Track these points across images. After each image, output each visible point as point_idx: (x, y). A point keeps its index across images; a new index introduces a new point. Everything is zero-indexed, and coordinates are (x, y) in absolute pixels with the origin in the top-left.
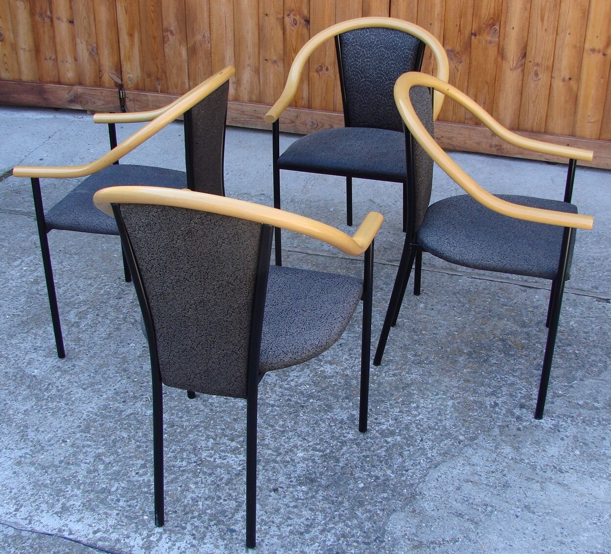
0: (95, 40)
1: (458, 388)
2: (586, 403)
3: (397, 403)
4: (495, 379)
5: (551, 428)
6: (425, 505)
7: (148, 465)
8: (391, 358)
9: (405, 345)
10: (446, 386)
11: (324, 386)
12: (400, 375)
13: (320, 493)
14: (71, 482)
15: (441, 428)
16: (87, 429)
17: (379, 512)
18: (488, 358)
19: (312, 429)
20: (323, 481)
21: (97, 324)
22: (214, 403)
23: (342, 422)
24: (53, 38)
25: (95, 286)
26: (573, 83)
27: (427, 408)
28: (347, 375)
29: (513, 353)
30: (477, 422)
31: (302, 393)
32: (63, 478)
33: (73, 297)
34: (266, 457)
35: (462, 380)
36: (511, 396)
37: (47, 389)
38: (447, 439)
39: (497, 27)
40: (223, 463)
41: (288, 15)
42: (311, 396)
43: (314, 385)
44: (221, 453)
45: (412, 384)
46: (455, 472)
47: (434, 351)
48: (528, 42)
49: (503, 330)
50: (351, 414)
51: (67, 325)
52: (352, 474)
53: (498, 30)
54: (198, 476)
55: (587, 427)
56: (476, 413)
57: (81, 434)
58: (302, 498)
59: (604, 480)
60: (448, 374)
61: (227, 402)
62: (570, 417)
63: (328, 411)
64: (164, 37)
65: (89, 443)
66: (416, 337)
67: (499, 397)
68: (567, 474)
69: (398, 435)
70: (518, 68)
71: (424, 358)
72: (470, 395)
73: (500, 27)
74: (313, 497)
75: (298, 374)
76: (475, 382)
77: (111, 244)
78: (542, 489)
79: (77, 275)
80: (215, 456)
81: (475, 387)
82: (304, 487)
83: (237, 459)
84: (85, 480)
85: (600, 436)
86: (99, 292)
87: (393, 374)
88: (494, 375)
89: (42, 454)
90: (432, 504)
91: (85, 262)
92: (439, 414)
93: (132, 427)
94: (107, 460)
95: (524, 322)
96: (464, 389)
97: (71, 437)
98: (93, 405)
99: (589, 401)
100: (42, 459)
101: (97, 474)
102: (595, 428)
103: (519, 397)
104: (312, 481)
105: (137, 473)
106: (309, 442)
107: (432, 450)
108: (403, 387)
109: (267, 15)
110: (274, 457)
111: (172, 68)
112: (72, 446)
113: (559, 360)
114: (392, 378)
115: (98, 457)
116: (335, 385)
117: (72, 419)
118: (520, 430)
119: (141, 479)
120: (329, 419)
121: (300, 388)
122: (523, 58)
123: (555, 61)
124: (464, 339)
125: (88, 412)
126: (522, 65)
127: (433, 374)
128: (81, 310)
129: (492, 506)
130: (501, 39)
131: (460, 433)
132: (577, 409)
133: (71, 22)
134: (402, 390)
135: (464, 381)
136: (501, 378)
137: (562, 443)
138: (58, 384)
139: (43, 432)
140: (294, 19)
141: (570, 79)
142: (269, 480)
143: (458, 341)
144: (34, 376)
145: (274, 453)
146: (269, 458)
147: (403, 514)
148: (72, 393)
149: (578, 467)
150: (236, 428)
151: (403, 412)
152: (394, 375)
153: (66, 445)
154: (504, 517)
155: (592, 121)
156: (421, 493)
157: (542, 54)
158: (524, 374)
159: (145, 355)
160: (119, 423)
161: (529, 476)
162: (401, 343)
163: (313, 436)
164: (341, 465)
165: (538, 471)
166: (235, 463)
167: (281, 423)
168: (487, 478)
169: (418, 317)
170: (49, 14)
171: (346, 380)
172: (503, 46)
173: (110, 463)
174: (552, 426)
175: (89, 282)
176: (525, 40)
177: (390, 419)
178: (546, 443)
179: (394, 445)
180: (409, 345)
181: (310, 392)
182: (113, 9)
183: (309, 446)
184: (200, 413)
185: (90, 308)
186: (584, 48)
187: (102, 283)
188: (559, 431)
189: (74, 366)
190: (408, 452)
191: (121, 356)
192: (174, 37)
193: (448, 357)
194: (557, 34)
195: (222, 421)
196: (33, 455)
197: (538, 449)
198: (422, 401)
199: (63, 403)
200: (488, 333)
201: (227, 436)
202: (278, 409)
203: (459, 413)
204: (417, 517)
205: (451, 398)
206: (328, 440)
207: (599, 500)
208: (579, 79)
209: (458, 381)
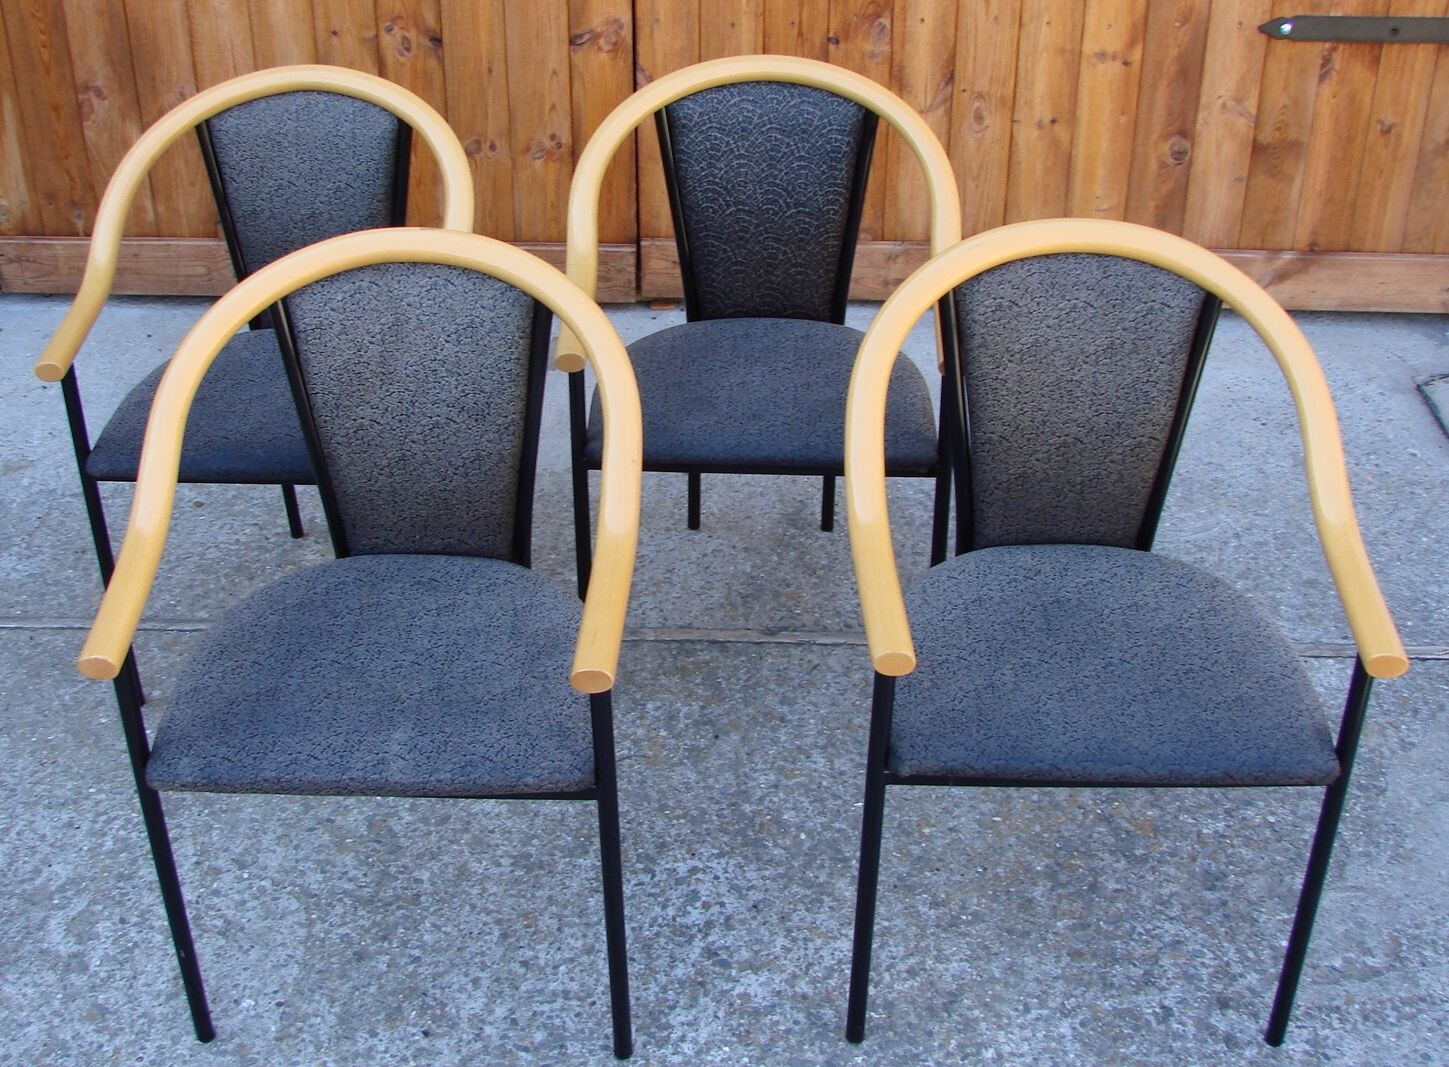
1: (1066, 980)
2: (1348, 961)
3: (949, 1055)
4: (1135, 936)
5: (1306, 1053)
8: (886, 924)
9: (900, 878)
10: (1037, 980)
11: (763, 1039)
12: (925, 970)
18: (1096, 879)
21: (130, 950)
25: (85, 828)
26: (1061, 132)
27: (1022, 1055)
28: (804, 997)
29: (1142, 852)
33: (37, 871)
35: (1064, 952)
36: (1189, 978)
39: (885, 21)
41: (389, 30)
43: (740, 1042)
45: (961, 990)
47: (971, 881)
48: (958, 49)
51: (53, 968)
53: (888, 26)
55: (1378, 1032)
56: (1134, 1047)
60: (1027, 942)
64: (79, 106)
66: (915, 850)
67: (1165, 989)
70: (938, 107)
71: (957, 908)
72: (1099, 995)
73: (892, 22)
75: (690, 1017)
76: (1095, 956)
77: (81, 686)
79: (24, 800)
81: (1100, 970)
85: (1416, 1051)
86: (101, 845)
87: (908, 972)
88: (1128, 926)
91: (32, 753)
96: (1078, 981)
99: (1353, 955)
102: (1396, 1030)
103: (1205, 977)
108: (944, 1004)
109: (335, 33)
113: (1244, 852)
114: (910, 983)
116: (788, 1031)
121: (709, 1058)
122: (947, 84)
123: (1021, 85)
124: (1022, 831)
126: (945, 101)
127: (994, 950)
128: (74, 913)
130: (897, 46)
132: (1337, 982)
134: (946, 1015)
135: (1069, 955)
136: (1148, 931)
140: (405, 38)
141: (1053, 121)
143: (1012, 841)
152: (912, 973)
155: (1106, 206)
157: (989, 72)
158: (1189, 908)
159: (292, 1030)
162: (889, 872)
171: (809, 1015)
172: (901, 61)
174: (1307, 1047)
175: (65, 816)
176: (951, 44)
180: (909, 874)
185: (94, 902)
186: (1081, 53)
187: (99, 814)
188: (1327, 1057)
191: (230, 1047)
192: (106, 102)
193: (1008, 892)
194: (1020, 25)
198: (1001, 1036)
200: (1065, 804)
203: (1099, 1054)
205: (1062, 1013)
208: (1073, 119)
209: (1058, 959)
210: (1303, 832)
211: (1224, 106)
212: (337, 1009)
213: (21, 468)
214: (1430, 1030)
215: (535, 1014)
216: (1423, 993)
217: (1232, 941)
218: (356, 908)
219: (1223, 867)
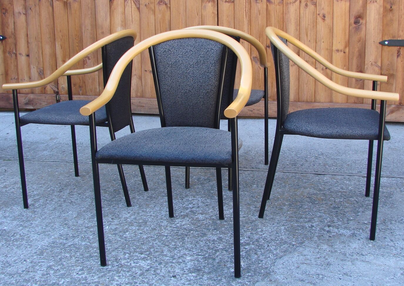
0: (42, 66)
1: (286, 220)
3: (248, 230)
4: (309, 215)
6: (278, 277)
7: (84, 269)
9: (248, 203)
10: (278, 220)
12: (248, 217)
13: (205, 276)
14: (31, 281)
15: (279, 240)
16: (42, 253)
17: (247, 283)
18: (302, 206)
19: (194, 245)
20: (206, 270)
21: (46, 204)
22: (127, 237)
23: (214, 240)
24: (17, 66)
25: (44, 187)
27: (268, 231)
28: (213, 219)
29: (317, 203)
30: (302, 235)
31: (185, 229)
32: (25, 279)
34: (165, 260)
35: (288, 216)
36: (321, 221)
37: (13, 235)
38: (284, 244)
40: (136, 265)
42: (192, 230)
43: (193, 225)
44: (135, 261)
45: (256, 220)
46: (294, 260)
49: (308, 193)
50: (219, 237)
52: (225, 265)
54: (120, 273)
56: (301, 231)
57: (37, 256)
58: (193, 279)
59: (392, 257)
60: (278, 215)
61: (136, 236)
62: (361, 229)
63: (204, 236)
65: (43, 260)
66: (254, 199)
67: (313, 223)
68: (366, 256)
69: (252, 245)
72: (295, 223)
74: (200, 278)
75: (181, 220)
76: (296, 217)
78: (353, 264)
80: (131, 262)
81: (297, 220)
82: (194, 274)
83: (146, 263)
84: (41, 279)
88: (307, 213)
89: (10, 268)
90: (282, 276)
91: (37, 177)
92: (277, 233)
93: (73, 251)
94: (56, 268)
95: (320, 189)
96: (290, 221)
97: (30, 258)
98: (45, 242)
100: (9, 270)
101: (49, 276)
103: (326, 222)
104: (199, 270)
105: (77, 274)
106: (193, 252)
107: (276, 250)
108: (250, 222)
110: (171, 260)
111: (89, 79)
112: (31, 262)
113: (346, 204)
115: (50, 267)
116: (206, 224)
117: (30, 249)
118: (331, 237)
119: (80, 276)
120: (205, 240)
121: (183, 227)
124: (285, 198)
125: (41, 245)
129: (322, 275)
131: (293, 241)
133: (28, 56)
134: (250, 224)
136: (313, 214)
137: (360, 241)
138: (21, 232)
139: (10, 257)
142: (169, 272)
143: (281, 200)
144: (4, 230)
145: (171, 259)
146: (167, 261)
147: (264, 282)
148: (30, 237)
149: (373, 252)
150: (143, 248)
151: (253, 234)
153: (26, 262)
154: (332, 280)
156: (273, 271)
158: (326, 211)
159: (79, 217)
160: (63, 249)
161: (342, 259)
162: (245, 202)
163: (196, 248)
164: (217, 261)
165: (347, 256)
166: (145, 265)
167: (173, 244)
168: (316, 261)
169: (254, 191)
170: (14, 51)
171: (213, 222)
173: (58, 270)
174: (351, 234)
175: (40, 186)
177: (245, 238)
178: (349, 242)
179: (250, 250)
181: (190, 228)
182: (54, 46)
183: (193, 254)
184: (118, 242)
185: (41, 197)
186: (332, 50)
187: (49, 186)
188: (356, 236)
189: (32, 224)
190: (261, 252)
191: (63, 218)
192: (90, 60)
194: (316, 42)
195: (134, 245)
196: (3, 269)
197: (345, 245)
198: (264, 228)
199: (24, 242)
200: (299, 195)
201: (137, 252)
202: (171, 237)
203: (290, 232)
204: (273, 283)
205: (282, 225)
206: (206, 250)
207: (391, 267)
209: (285, 218)
210: (365, 202)
211: (372, 64)
212: (92, 214)
213: (55, 139)
214: (389, 234)
215: (142, 218)
216: (389, 228)
217: (337, 217)
218: (104, 201)
219: (339, 206)
